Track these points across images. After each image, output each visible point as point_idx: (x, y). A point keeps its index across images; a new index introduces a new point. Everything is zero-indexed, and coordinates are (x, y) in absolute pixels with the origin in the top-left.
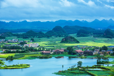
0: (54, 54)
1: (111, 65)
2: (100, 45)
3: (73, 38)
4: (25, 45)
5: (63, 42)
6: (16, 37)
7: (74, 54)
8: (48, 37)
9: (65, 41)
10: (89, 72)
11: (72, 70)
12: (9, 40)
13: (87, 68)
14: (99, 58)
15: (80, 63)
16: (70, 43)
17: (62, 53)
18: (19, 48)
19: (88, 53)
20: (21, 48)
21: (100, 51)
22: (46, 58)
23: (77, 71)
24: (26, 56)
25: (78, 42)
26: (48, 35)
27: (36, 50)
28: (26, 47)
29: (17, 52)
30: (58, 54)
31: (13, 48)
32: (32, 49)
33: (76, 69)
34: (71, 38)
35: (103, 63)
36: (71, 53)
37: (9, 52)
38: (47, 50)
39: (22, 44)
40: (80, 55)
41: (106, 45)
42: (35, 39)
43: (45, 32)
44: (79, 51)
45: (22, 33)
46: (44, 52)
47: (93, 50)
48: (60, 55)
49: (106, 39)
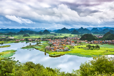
0: (21, 41)
1: (42, 44)
2: (38, 37)
3: (28, 35)
4: (8, 38)
5: (24, 36)
6: (4, 35)
7: (28, 41)
8: (18, 35)
9: (25, 36)
10: (35, 47)
11: (27, 46)
12: (1, 36)
13: (33, 45)
14: (37, 42)
15: (30, 44)
16: (27, 37)
17: (23, 40)
18: (6, 39)
19: (33, 40)
20: (7, 39)
21: (38, 39)
22: (17, 42)
23: (30, 47)
24: (9, 42)
25: (30, 36)
26: (18, 34)
27: (13, 40)
28: (9, 39)
29: (5, 41)
30: (22, 41)
31: (3, 39)
32: (11, 39)
33: (29, 46)
34: (27, 35)
35: (39, 44)
36: (27, 40)
37: (2, 41)
38: (17, 40)
39: (7, 37)
40: (30, 41)
41: (40, 37)
42: (12, 35)
43: (16, 33)
44: (30, 39)
45: (7, 33)
46: (16, 40)
47: (35, 39)
48: (23, 41)
49: (40, 35)
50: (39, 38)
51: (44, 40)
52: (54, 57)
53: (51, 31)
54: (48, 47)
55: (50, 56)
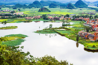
0: (34, 19)
1: (71, 27)
2: (65, 14)
3: (47, 9)
4: (14, 13)
5: (39, 11)
6: (8, 8)
7: (47, 19)
8: (30, 8)
9: (41, 10)
10: (57, 31)
11: (45, 30)
12: (4, 10)
13: (56, 28)
14: (64, 22)
15: (51, 25)
17: (39, 18)
18: (10, 15)
19: (56, 19)
20: (12, 16)
21: (65, 17)
22: (28, 22)
24: (15, 21)
25: (50, 11)
27: (21, 17)
28: (15, 15)
29: (9, 18)
30: (37, 19)
31: (6, 15)
32: (19, 16)
33: (48, 29)
34: (45, 8)
35: (66, 25)
36: (45, 18)
37: (4, 18)
38: (29, 17)
39: (12, 12)
40: (51, 20)
41: (69, 14)
42: (21, 9)
43: (27, 5)
44: (51, 17)
45: (12, 5)
46: (27, 18)
47: (60, 17)
49: (69, 10)
50: (68, 16)
51: (75, 18)
52: (93, 51)
53: (89, 2)
54: (84, 32)
55: (85, 49)
